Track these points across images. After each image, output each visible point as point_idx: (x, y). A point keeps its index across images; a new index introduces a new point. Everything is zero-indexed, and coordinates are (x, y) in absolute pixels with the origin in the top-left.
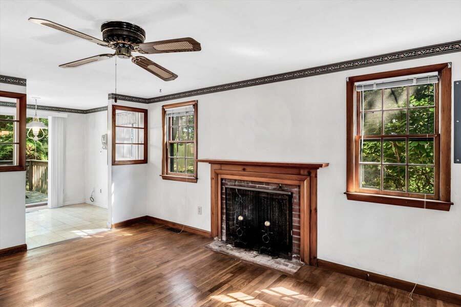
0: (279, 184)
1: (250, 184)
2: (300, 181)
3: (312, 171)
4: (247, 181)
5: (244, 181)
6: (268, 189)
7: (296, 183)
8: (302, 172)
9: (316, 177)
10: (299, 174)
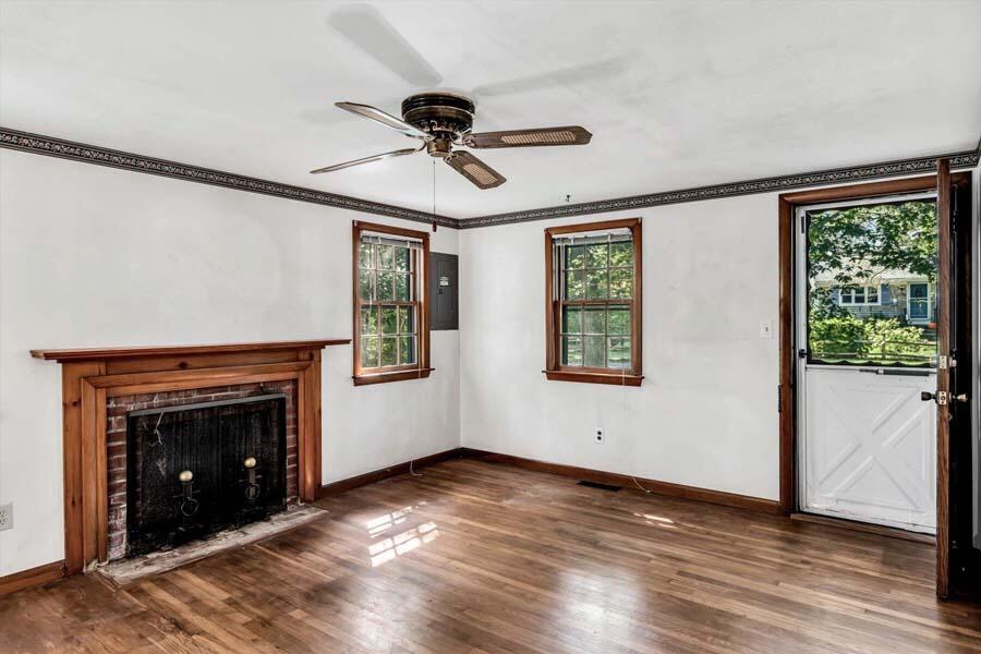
0: (259, 383)
1: (195, 396)
2: (297, 371)
3: (314, 352)
4: (186, 391)
5: (177, 392)
6: (237, 397)
7: (291, 375)
8: (301, 356)
9: (320, 361)
10: (298, 360)
